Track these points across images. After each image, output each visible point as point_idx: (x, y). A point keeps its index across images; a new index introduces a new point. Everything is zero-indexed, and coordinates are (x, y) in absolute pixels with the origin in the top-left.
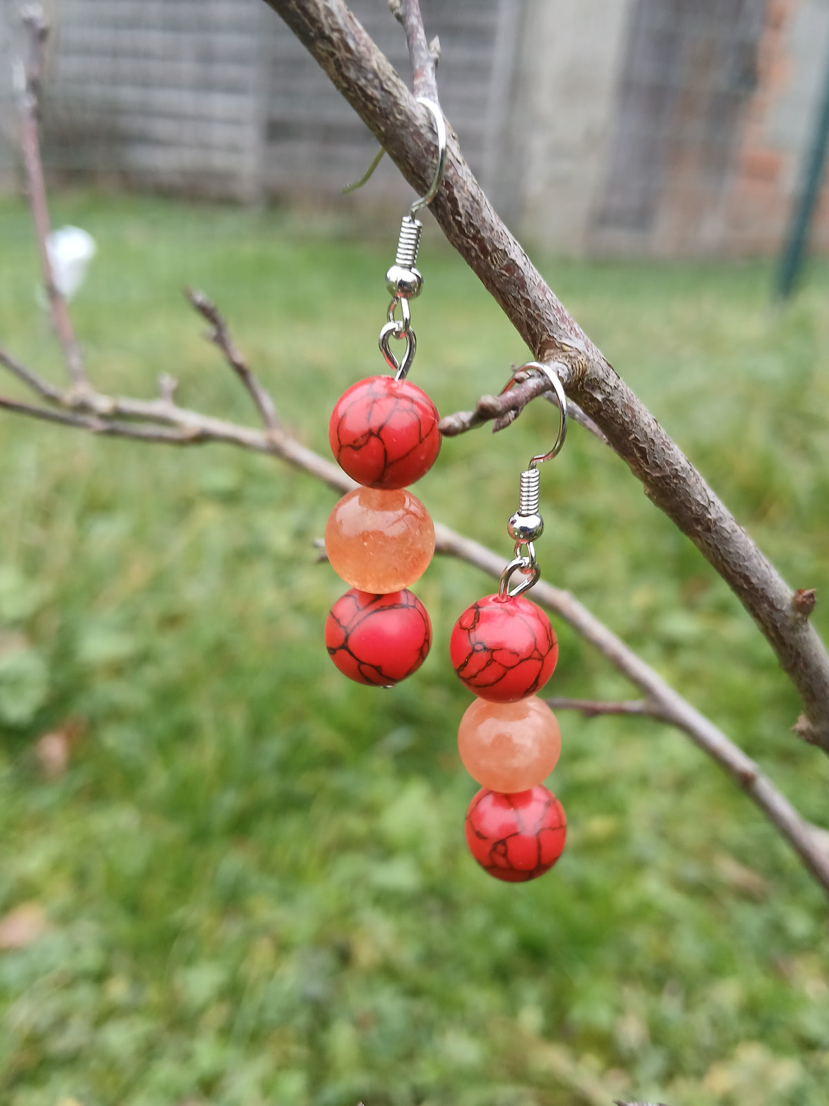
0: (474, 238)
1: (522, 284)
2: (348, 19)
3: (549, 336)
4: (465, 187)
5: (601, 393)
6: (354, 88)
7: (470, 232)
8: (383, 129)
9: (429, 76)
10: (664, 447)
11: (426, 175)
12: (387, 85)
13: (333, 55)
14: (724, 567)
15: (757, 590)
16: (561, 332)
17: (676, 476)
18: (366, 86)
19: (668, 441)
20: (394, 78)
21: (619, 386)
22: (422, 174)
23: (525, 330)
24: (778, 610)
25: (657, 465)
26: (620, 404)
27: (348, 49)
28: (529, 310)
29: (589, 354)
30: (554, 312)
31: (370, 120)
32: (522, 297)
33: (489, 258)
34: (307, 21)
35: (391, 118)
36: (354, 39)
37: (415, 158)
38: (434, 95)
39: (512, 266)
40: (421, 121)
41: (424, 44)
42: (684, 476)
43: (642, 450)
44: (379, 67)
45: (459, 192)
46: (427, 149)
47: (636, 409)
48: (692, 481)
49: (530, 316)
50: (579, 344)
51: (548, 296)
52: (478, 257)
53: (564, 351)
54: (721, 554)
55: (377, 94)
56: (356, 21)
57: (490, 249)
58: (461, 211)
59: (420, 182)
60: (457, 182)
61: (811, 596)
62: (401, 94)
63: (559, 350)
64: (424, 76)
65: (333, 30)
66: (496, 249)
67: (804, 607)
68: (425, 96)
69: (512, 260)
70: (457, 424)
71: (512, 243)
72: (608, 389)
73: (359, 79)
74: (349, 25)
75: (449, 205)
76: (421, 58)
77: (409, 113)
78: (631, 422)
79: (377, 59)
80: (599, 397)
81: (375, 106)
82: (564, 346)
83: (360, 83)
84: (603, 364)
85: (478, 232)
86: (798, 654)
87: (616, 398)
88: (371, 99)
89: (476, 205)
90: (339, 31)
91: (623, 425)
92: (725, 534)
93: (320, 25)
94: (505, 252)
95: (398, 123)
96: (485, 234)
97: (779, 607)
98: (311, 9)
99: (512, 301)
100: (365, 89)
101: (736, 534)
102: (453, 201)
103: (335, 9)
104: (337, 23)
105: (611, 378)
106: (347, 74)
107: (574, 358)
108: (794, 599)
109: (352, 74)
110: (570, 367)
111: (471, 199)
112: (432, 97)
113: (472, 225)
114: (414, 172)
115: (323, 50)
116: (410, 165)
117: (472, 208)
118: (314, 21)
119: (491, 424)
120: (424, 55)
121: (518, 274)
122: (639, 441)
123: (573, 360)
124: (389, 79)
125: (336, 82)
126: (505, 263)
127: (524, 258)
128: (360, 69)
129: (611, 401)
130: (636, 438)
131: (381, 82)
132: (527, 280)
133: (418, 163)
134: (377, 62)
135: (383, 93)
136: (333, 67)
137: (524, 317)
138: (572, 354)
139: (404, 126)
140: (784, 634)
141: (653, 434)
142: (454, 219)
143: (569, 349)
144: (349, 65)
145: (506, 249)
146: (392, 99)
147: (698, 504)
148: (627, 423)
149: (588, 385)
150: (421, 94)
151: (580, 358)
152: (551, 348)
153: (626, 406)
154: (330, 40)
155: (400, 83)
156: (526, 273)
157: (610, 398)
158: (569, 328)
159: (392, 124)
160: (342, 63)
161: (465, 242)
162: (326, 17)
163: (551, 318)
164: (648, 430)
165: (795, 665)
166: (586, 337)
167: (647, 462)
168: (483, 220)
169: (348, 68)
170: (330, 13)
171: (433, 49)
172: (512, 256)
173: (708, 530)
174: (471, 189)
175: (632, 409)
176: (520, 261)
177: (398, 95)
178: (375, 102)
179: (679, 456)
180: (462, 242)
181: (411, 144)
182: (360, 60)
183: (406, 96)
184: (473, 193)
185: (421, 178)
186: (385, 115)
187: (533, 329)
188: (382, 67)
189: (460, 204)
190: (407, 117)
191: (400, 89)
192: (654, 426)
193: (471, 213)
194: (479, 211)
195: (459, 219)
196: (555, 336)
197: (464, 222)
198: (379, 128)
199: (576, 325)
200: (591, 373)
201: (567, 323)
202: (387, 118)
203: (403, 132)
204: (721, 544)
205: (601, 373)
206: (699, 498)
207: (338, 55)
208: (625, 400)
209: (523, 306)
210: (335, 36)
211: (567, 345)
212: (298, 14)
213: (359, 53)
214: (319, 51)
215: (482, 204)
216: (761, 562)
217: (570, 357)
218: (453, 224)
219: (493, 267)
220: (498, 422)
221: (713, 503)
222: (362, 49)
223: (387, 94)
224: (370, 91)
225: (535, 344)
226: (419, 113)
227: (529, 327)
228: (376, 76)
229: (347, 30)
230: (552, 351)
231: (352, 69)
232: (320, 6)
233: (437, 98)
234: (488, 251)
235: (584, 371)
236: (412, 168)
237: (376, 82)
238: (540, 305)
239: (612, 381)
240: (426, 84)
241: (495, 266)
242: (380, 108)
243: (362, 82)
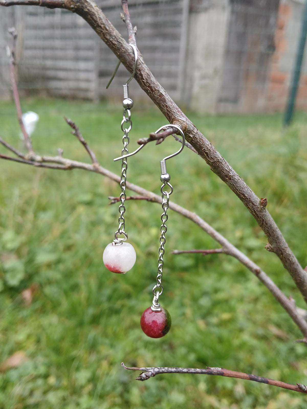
0: (149, 87)
1: (164, 101)
2: (106, 21)
3: (174, 117)
4: (145, 71)
5: (192, 135)
6: (109, 42)
7: (147, 85)
8: (118, 54)
9: (133, 37)
10: (214, 152)
11: (133, 67)
12: (119, 40)
13: (102, 31)
14: (236, 191)
15: (247, 199)
16: (178, 115)
17: (218, 162)
18: (112, 40)
19: (215, 150)
20: (121, 38)
21: (198, 132)
22: (131, 67)
23: (167, 116)
24: (255, 205)
25: (212, 158)
26: (198, 138)
27: (107, 30)
28: (167, 109)
29: (187, 122)
30: (175, 109)
31: (114, 51)
32: (165, 105)
33: (154, 93)
34: (94, 22)
35: (121, 50)
36: (108, 27)
37: (129, 62)
38: (135, 43)
39: (161, 95)
40: (130, 51)
41: (131, 28)
42: (221, 161)
43: (207, 153)
44: (116, 35)
45: (143, 72)
46: (132, 59)
47: (204, 140)
48: (224, 163)
49: (168, 110)
50: (184, 119)
51: (173, 104)
52: (150, 92)
53: (179, 121)
54: (235, 187)
55: (116, 43)
56: (108, 21)
57: (154, 90)
58: (144, 78)
59: (131, 70)
60: (142, 69)
61: (266, 200)
62: (124, 43)
63: (177, 121)
64: (132, 38)
65: (102, 24)
66: (156, 90)
67: (264, 204)
68: (132, 44)
69: (161, 93)
70: (143, 141)
71: (161, 88)
72: (194, 134)
73: (110, 39)
74: (106, 22)
75: (140, 76)
76: (131, 32)
77: (126, 48)
78: (202, 144)
79: (116, 32)
80: (192, 136)
81: (115, 46)
82: (179, 120)
83: (110, 40)
84: (192, 125)
85: (150, 84)
86: (263, 220)
87: (197, 136)
88: (114, 44)
89: (149, 76)
90: (103, 24)
91: (200, 145)
92: (236, 180)
93: (98, 23)
94: (159, 91)
95: (123, 52)
96: (152, 85)
97: (255, 204)
98: (95, 18)
99: (162, 106)
100: (112, 41)
101: (240, 180)
102: (141, 75)
103: (102, 18)
104: (103, 22)
105: (195, 130)
106: (106, 37)
107: (182, 123)
108: (260, 201)
109: (108, 37)
110: (181, 126)
111: (147, 74)
112: (134, 44)
113: (148, 82)
114: (129, 67)
115: (99, 30)
116: (127, 64)
117: (148, 77)
118: (96, 21)
119: (155, 142)
120: (132, 32)
121: (163, 97)
122: (205, 150)
123: (182, 124)
124: (120, 38)
125: (103, 40)
126: (159, 94)
127: (165, 92)
128: (110, 35)
129: (195, 137)
130: (204, 149)
131: (117, 39)
132: (166, 99)
133: (130, 64)
134: (115, 33)
135: (118, 43)
136: (102, 35)
137: (166, 111)
138: (182, 122)
139: (125, 52)
140: (258, 213)
141: (210, 148)
142: (142, 81)
143: (181, 121)
144: (107, 34)
145: (159, 90)
146: (121, 44)
147: (226, 171)
148: (201, 144)
149: (187, 132)
150: (131, 43)
151: (184, 123)
152: (175, 121)
153: (200, 139)
154: (100, 27)
155: (123, 39)
156: (166, 97)
157: (195, 136)
158: (180, 114)
159: (121, 52)
160: (105, 34)
161: (146, 88)
162: (99, 20)
163: (174, 111)
164: (208, 147)
165: (263, 224)
166: (186, 117)
167: (209, 157)
168: (151, 81)
169: (107, 35)
170: (100, 19)
171: (134, 29)
172: (161, 92)
173: (230, 179)
174: (147, 71)
175: (203, 140)
176: (164, 93)
177: (123, 43)
178: (116, 46)
179: (219, 155)
180: (145, 88)
181: (127, 58)
182: (110, 33)
183: (125, 43)
184: (148, 73)
185: (131, 68)
186: (119, 49)
187: (169, 115)
188: (117, 35)
189: (144, 76)
190: (126, 50)
191: (124, 42)
192: (210, 145)
193: (147, 79)
194: (150, 78)
195: (144, 81)
196: (176, 117)
197: (145, 82)
198: (117, 54)
199: (183, 113)
200: (188, 128)
201: (180, 113)
202: (120, 50)
203: (124, 54)
204: (235, 183)
205: (191, 128)
206: (226, 169)
207: (104, 31)
208: (200, 137)
209: (165, 108)
210: (102, 26)
211: (180, 119)
212: (91, 19)
213: (110, 30)
214: (98, 31)
215: (151, 76)
216: (248, 189)
217: (181, 123)
218: (142, 82)
219: (155, 95)
220: (157, 142)
221: (231, 170)
222: (111, 29)
223: (119, 43)
224: (114, 42)
225: (170, 120)
226: (129, 48)
227: (168, 115)
228: (116, 38)
229: (106, 24)
230: (175, 122)
231: (108, 36)
232: (97, 17)
233: (136, 44)
234: (153, 90)
235: (186, 127)
236: (128, 65)
237: (116, 39)
238: (171, 107)
239: (195, 131)
240: (132, 40)
241: (156, 95)
242: (117, 47)
243: (111, 39)
